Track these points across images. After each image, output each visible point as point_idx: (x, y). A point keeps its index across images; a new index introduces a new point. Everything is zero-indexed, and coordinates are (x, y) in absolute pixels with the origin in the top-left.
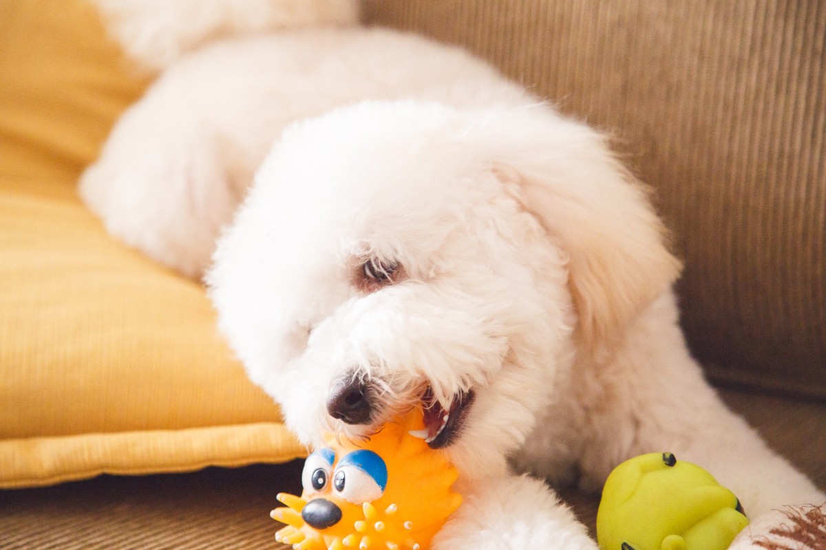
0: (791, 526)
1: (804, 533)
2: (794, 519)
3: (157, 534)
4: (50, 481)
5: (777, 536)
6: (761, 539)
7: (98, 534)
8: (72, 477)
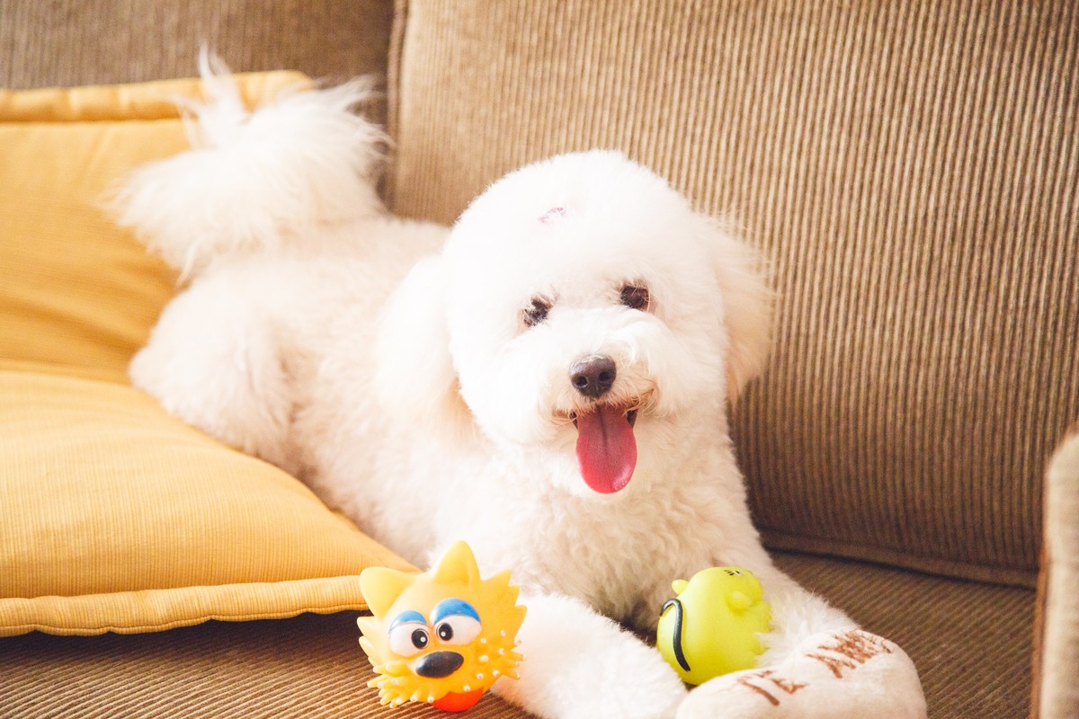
0: (835, 643)
1: (845, 648)
2: (836, 638)
3: (273, 672)
4: (164, 627)
5: (823, 650)
6: (811, 653)
7: (220, 673)
8: (183, 623)
